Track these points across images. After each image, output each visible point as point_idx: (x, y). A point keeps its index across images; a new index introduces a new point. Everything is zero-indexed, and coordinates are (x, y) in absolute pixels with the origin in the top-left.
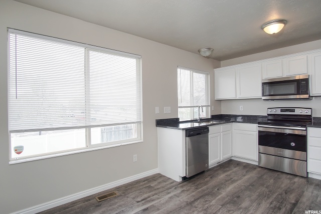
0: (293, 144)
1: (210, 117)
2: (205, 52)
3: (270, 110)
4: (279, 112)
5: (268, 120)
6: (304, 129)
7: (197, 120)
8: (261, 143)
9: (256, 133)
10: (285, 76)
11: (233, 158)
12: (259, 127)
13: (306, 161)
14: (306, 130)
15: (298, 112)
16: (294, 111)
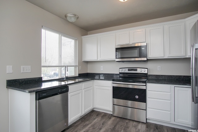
0: (137, 97)
1: (77, 75)
2: (70, 17)
3: (121, 70)
4: (127, 71)
5: (120, 77)
6: (145, 84)
7: (63, 78)
8: (114, 96)
9: (111, 88)
10: (131, 43)
11: (95, 110)
12: (113, 83)
13: (146, 110)
14: (146, 85)
15: (139, 71)
16: (136, 70)
